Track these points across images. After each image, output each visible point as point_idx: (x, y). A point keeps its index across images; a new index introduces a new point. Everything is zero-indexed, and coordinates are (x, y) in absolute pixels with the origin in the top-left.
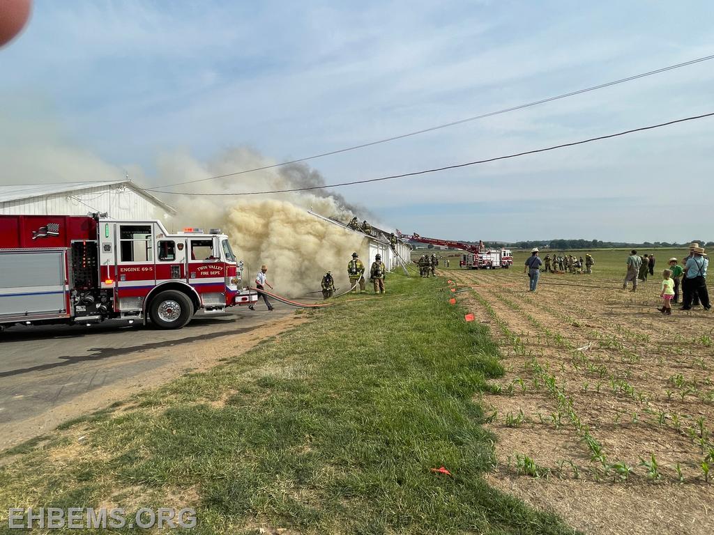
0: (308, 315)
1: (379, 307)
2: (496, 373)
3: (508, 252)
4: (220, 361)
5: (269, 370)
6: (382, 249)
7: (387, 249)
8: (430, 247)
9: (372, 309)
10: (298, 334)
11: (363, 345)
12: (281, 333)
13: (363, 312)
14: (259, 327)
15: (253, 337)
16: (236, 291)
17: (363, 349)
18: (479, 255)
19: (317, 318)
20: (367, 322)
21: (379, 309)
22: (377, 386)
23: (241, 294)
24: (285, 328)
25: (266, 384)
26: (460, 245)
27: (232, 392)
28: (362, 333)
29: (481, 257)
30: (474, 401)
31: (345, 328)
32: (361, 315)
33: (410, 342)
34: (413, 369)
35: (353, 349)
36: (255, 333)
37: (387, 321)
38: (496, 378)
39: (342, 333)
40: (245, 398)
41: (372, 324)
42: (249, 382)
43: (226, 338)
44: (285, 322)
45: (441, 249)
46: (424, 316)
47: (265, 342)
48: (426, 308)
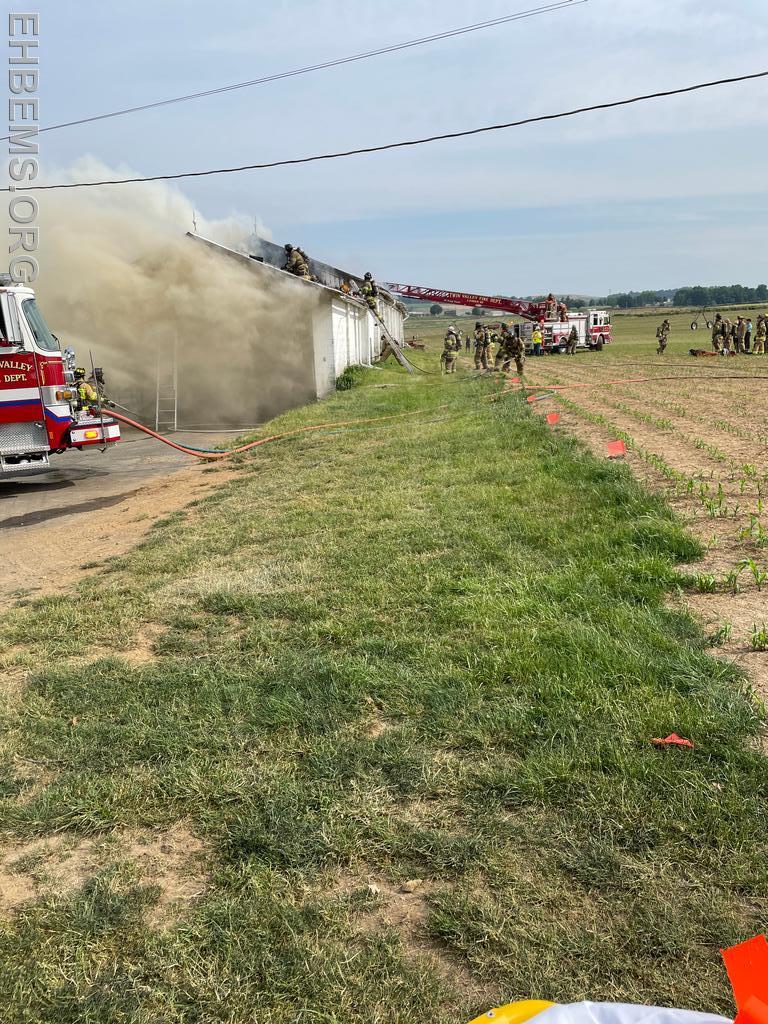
0: (233, 465)
1: (380, 439)
2: (688, 552)
3: (602, 315)
4: (84, 568)
5: (211, 579)
6: (354, 317)
7: (363, 316)
8: (435, 311)
9: (366, 444)
10: (234, 503)
11: (390, 517)
12: (195, 504)
13: (351, 453)
14: (134, 493)
15: (132, 513)
16: (68, 418)
17: (393, 525)
18: (547, 325)
19: (257, 469)
20: (373, 472)
21: (381, 444)
22: (462, 593)
23: (80, 423)
24: (194, 493)
25: (220, 606)
26: (506, 304)
27: (157, 629)
28: (373, 494)
29: (550, 329)
30: (669, 607)
31: (331, 485)
32: (348, 458)
33: (482, 505)
34: (515, 554)
35: (371, 527)
36: (134, 505)
37: (414, 468)
38: (688, 563)
39: (329, 495)
40: (192, 638)
41: (383, 474)
42: (182, 607)
43: (70, 520)
44: (187, 480)
45: (458, 314)
46: (488, 453)
47: (166, 523)
48: (482, 437)
